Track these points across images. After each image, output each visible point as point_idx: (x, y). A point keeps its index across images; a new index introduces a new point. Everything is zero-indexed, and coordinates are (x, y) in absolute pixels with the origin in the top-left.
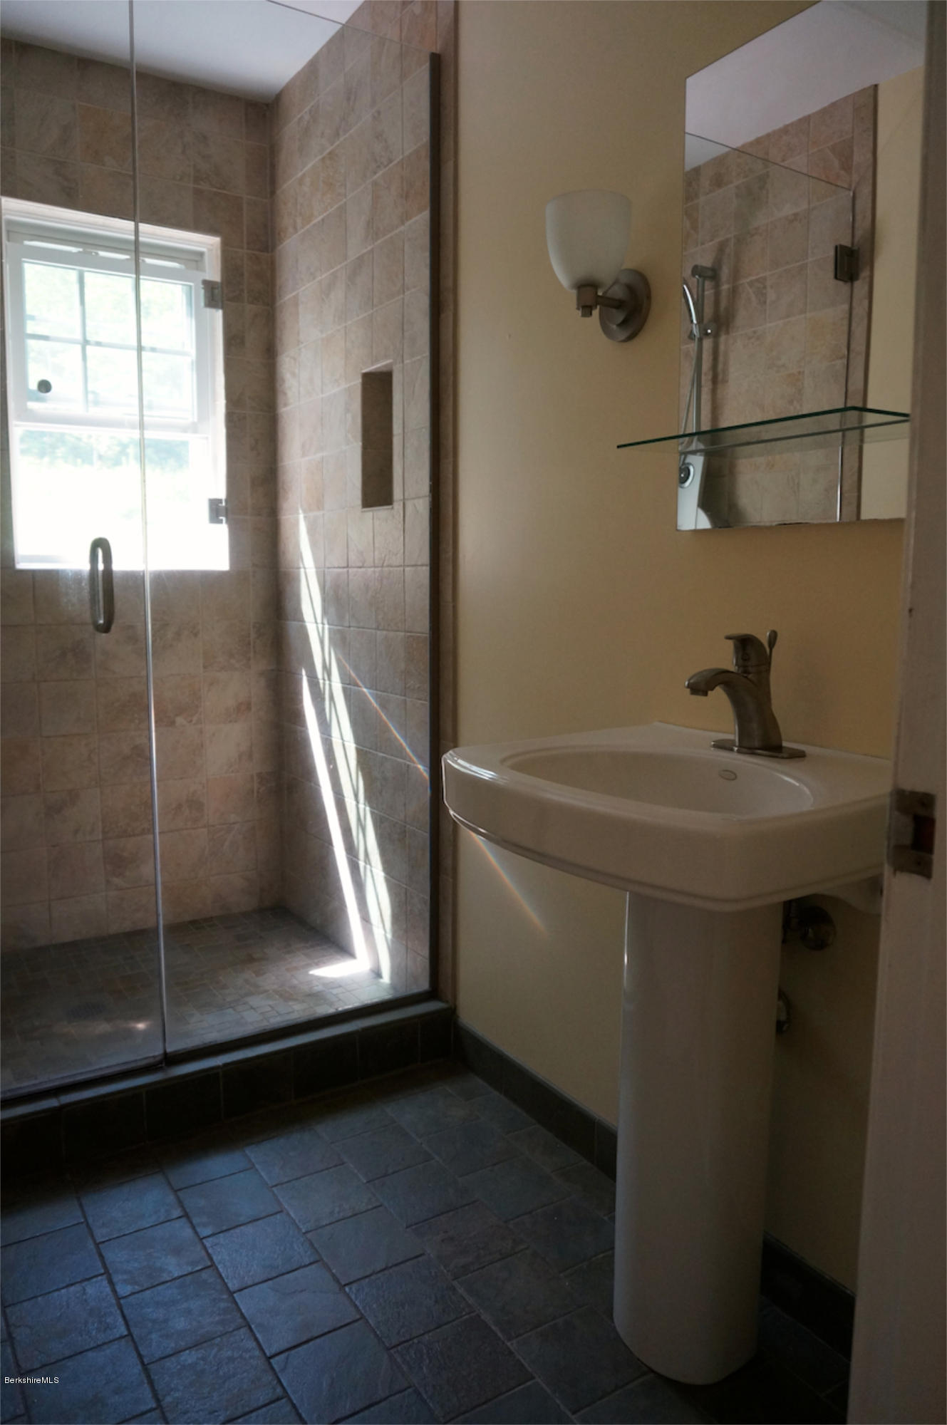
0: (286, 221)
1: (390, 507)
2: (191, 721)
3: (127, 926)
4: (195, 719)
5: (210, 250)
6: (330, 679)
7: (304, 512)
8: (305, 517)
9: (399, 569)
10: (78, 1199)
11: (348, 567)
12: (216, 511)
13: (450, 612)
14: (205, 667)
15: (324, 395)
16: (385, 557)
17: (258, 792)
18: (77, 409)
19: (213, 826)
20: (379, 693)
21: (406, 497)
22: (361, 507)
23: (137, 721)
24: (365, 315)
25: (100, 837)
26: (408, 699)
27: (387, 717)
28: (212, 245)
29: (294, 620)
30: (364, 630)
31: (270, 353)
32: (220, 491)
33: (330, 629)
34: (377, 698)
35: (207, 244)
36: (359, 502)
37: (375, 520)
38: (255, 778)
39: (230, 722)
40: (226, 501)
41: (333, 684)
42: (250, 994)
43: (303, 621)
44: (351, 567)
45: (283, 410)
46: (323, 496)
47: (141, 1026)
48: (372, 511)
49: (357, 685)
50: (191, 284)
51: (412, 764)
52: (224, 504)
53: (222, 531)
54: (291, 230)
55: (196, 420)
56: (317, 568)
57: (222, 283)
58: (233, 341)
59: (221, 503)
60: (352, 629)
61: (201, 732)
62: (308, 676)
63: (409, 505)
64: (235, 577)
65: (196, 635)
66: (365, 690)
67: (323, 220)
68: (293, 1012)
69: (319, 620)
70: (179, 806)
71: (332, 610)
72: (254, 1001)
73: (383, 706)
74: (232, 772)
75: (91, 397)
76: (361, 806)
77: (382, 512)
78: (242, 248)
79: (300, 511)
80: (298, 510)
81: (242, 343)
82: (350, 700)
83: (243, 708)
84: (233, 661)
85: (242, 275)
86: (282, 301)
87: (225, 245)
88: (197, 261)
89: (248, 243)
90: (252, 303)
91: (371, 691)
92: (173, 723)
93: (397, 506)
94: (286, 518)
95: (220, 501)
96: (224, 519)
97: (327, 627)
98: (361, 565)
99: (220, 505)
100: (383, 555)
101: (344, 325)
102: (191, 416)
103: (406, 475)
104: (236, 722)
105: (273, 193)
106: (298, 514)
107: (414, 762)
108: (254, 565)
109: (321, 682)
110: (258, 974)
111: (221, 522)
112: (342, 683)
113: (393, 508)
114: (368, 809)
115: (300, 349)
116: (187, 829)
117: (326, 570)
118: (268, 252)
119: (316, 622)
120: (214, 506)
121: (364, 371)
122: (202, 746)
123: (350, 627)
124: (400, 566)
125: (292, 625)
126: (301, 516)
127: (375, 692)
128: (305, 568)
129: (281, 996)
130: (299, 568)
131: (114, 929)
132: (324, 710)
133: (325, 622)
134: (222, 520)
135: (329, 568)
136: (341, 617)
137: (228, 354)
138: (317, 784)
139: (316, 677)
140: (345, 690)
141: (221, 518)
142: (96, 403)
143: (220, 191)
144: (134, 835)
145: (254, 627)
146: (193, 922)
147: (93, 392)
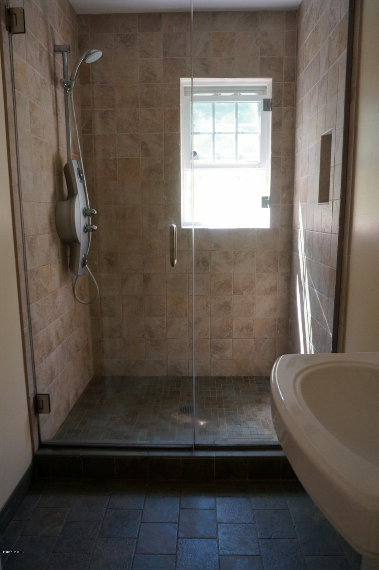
0: (301, 65)
1: (327, 203)
2: (250, 293)
3: (218, 374)
4: (251, 292)
5: (268, 85)
6: (305, 282)
7: (301, 203)
8: (301, 205)
9: (329, 234)
10: (146, 497)
11: (313, 230)
12: (265, 202)
13: (347, 259)
14: (257, 270)
15: (310, 147)
16: (325, 228)
17: (278, 326)
18: (210, 162)
19: (257, 338)
20: (320, 293)
21: (334, 199)
22: (318, 202)
23: (227, 291)
24: (324, 106)
25: (209, 337)
26: (329, 300)
27: (322, 306)
28: (270, 82)
29: (296, 252)
30: (317, 262)
31: (293, 128)
32: (267, 193)
33: (306, 258)
34: (319, 295)
35: (267, 82)
36: (317, 200)
37: (323, 210)
38: (277, 320)
39: (267, 294)
40: (270, 197)
41: (306, 284)
42: (251, 419)
43: (298, 253)
44: (314, 231)
45: (297, 155)
46: (307, 196)
47: (202, 423)
48: (322, 204)
49: (313, 287)
50: (260, 101)
51: (328, 332)
52: (269, 199)
53: (267, 211)
54: (302, 69)
55: (260, 162)
56: (304, 229)
57: (272, 99)
58: (276, 125)
59: (268, 198)
60: (313, 260)
61: (254, 298)
62: (299, 279)
63: (335, 202)
64: (273, 231)
65: (254, 256)
66: (316, 290)
67: (312, 62)
68: (264, 434)
69: (303, 254)
70: (242, 329)
71: (307, 250)
72: (251, 424)
73: (321, 300)
74: (267, 316)
75: (216, 156)
76: (311, 344)
77: (324, 205)
78: (282, 81)
79: (300, 202)
80: (299, 202)
81: (281, 125)
82: (311, 294)
83: (273, 289)
84: (269, 268)
85: (282, 93)
86: (298, 103)
87: (274, 81)
88: (264, 91)
89: (285, 79)
90: (286, 106)
91: (318, 292)
92: (242, 293)
93: (330, 203)
94: (295, 204)
95: (267, 197)
96: (269, 205)
97: (305, 257)
98: (317, 230)
99: (268, 199)
100: (324, 227)
101: (317, 112)
102: (258, 160)
103: (334, 188)
104: (269, 295)
105: (297, 53)
106: (299, 203)
107: (329, 331)
108: (282, 226)
109: (302, 282)
110: (260, 410)
111: (267, 207)
112: (309, 285)
113: (328, 204)
114: (313, 346)
115: (303, 126)
116: (245, 338)
117: (307, 231)
118: (294, 81)
119: (302, 254)
120: (264, 199)
121: (322, 135)
122: (254, 304)
123: (312, 259)
124: (330, 233)
125: (295, 253)
126: (300, 204)
127: (319, 292)
128: (300, 229)
129: (263, 424)
130: (298, 228)
131: (213, 375)
132: (302, 295)
133: (305, 255)
134: (268, 206)
135: (307, 230)
136: (310, 254)
137: (273, 131)
138: (298, 328)
139: (301, 280)
140: (309, 288)
141: (267, 205)
142: (218, 158)
143: (272, 57)
144: (223, 338)
145: (280, 253)
146: (245, 378)
147: (217, 154)
